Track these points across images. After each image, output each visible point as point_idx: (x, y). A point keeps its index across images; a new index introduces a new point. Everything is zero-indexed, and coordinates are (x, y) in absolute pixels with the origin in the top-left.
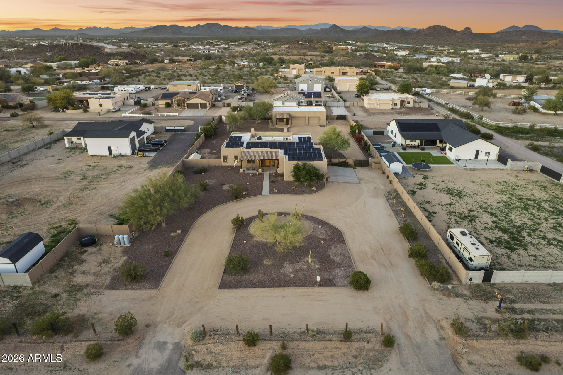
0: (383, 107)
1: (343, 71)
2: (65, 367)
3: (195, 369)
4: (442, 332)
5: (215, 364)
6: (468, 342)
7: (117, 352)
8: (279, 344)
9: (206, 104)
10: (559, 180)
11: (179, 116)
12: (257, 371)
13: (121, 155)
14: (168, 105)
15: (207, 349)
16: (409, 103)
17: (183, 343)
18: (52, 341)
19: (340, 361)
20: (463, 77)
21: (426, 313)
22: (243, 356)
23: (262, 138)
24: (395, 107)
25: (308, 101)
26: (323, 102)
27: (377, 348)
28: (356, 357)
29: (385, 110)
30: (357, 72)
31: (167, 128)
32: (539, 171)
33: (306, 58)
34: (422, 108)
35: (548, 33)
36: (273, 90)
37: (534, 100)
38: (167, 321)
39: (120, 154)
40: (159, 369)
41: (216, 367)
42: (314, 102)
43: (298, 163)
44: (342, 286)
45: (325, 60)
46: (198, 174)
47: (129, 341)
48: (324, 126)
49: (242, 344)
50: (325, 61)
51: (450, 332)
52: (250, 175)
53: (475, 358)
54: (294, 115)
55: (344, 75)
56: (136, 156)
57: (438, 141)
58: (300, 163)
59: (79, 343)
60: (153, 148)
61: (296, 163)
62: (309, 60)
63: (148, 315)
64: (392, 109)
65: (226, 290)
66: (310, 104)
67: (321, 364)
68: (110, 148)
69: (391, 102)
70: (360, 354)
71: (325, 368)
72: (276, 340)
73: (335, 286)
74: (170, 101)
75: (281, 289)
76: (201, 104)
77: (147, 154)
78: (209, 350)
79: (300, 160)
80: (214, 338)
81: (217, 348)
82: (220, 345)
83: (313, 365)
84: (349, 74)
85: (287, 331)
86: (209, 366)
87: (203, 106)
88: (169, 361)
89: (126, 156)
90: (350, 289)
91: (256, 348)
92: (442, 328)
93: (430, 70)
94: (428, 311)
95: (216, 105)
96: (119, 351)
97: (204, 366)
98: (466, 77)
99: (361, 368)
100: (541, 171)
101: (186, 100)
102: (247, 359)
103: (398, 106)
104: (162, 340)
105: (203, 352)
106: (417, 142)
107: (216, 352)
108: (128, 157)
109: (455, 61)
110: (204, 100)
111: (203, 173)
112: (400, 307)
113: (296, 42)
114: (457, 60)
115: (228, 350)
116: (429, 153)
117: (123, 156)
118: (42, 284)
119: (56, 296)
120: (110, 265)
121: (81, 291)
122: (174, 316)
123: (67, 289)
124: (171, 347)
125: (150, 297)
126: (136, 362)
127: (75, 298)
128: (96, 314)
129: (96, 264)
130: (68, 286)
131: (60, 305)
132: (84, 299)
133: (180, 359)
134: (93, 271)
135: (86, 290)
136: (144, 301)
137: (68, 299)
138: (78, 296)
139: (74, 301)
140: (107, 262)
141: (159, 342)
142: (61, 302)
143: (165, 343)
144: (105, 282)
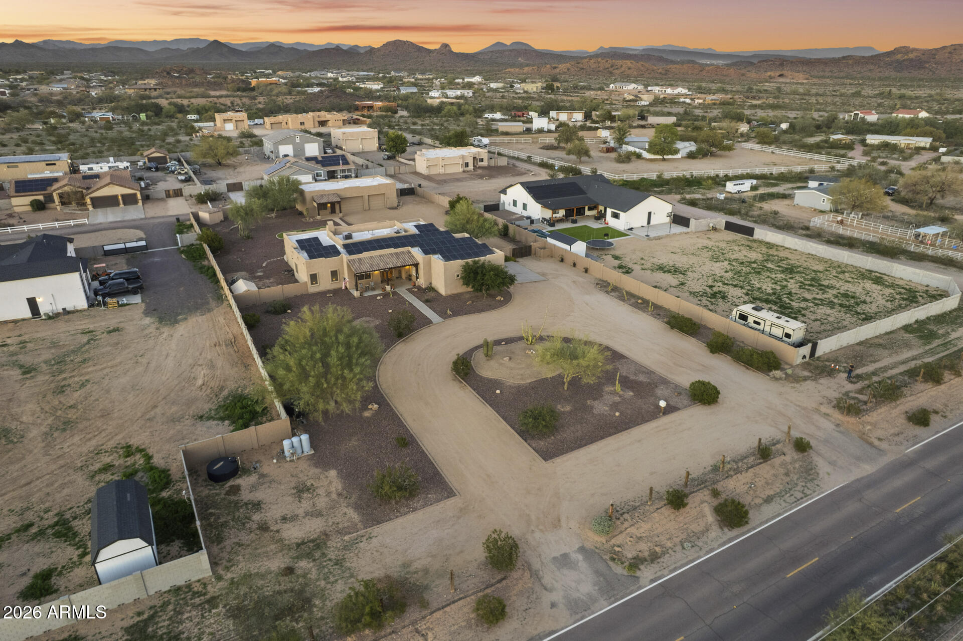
0: (450, 170)
1: (319, 120)
3: (642, 567)
4: (832, 419)
5: (658, 549)
6: (862, 419)
7: (514, 598)
8: (707, 492)
9: (135, 195)
10: (752, 236)
11: (90, 225)
12: (712, 534)
13: (66, 312)
14: (38, 207)
15: (631, 537)
16: (482, 160)
17: (589, 545)
18: (389, 630)
19: (778, 485)
20: (503, 117)
21: (798, 405)
22: (682, 525)
23: (354, 234)
24: (467, 169)
25: (328, 172)
26: (353, 171)
27: (796, 457)
28: (787, 474)
29: (454, 174)
30: (343, 120)
31: (106, 248)
32: (723, 228)
33: (222, 102)
34: (501, 167)
35: (547, 54)
36: (231, 161)
37: (628, 143)
38: (532, 528)
39: (64, 309)
40: (599, 589)
41: (664, 553)
42: (339, 172)
43: (467, 263)
44: (686, 407)
45: (260, 103)
46: (280, 314)
47: (515, 575)
48: (395, 208)
49: (667, 511)
50: (261, 106)
51: (837, 415)
52: (379, 298)
53: (880, 433)
54: (344, 195)
55: (323, 126)
56: (103, 308)
57: (587, 208)
58: (469, 260)
59: (441, 612)
60: (131, 287)
61: (464, 264)
62: (229, 104)
64: (464, 171)
65: (558, 460)
66: (332, 176)
67: (765, 497)
68: (32, 303)
69: (461, 162)
70: (788, 470)
71: (772, 499)
72: (699, 490)
73: (679, 409)
74: (41, 198)
76: (123, 196)
77: (125, 300)
78: (634, 537)
79: (470, 256)
80: (625, 520)
81: (642, 530)
82: (643, 524)
83: (758, 501)
84: (330, 123)
86: (655, 556)
87: (129, 200)
88: (598, 575)
89: (77, 311)
90: (698, 408)
91: (687, 508)
92: (828, 414)
93: (449, 111)
94: (798, 403)
95: (151, 197)
96: (516, 595)
97: (648, 558)
98: (507, 117)
99: (804, 484)
100: (726, 229)
101: (84, 191)
102: (688, 525)
103: (471, 167)
104: (556, 554)
105: (630, 543)
106: (562, 213)
107: (644, 535)
108: (84, 313)
109: (466, 94)
110: (129, 188)
111: (289, 311)
112: (769, 408)
113: (165, 74)
114: (468, 93)
115: (657, 525)
116: (586, 226)
117: (69, 313)
118: (229, 564)
119: (289, 571)
120: (321, 491)
121: (327, 547)
122: (533, 517)
123: (293, 553)
124: (580, 557)
125: (461, 510)
126: (556, 596)
127: (330, 560)
128: (406, 565)
129: (290, 499)
130: (290, 549)
131: (318, 580)
132: (349, 555)
133: (608, 566)
134: (301, 512)
135: (335, 543)
136: (459, 518)
137: (321, 567)
138: (332, 555)
139: (336, 564)
140: (308, 490)
141: (555, 558)
142: (313, 575)
143: (565, 556)
144: (350, 518)
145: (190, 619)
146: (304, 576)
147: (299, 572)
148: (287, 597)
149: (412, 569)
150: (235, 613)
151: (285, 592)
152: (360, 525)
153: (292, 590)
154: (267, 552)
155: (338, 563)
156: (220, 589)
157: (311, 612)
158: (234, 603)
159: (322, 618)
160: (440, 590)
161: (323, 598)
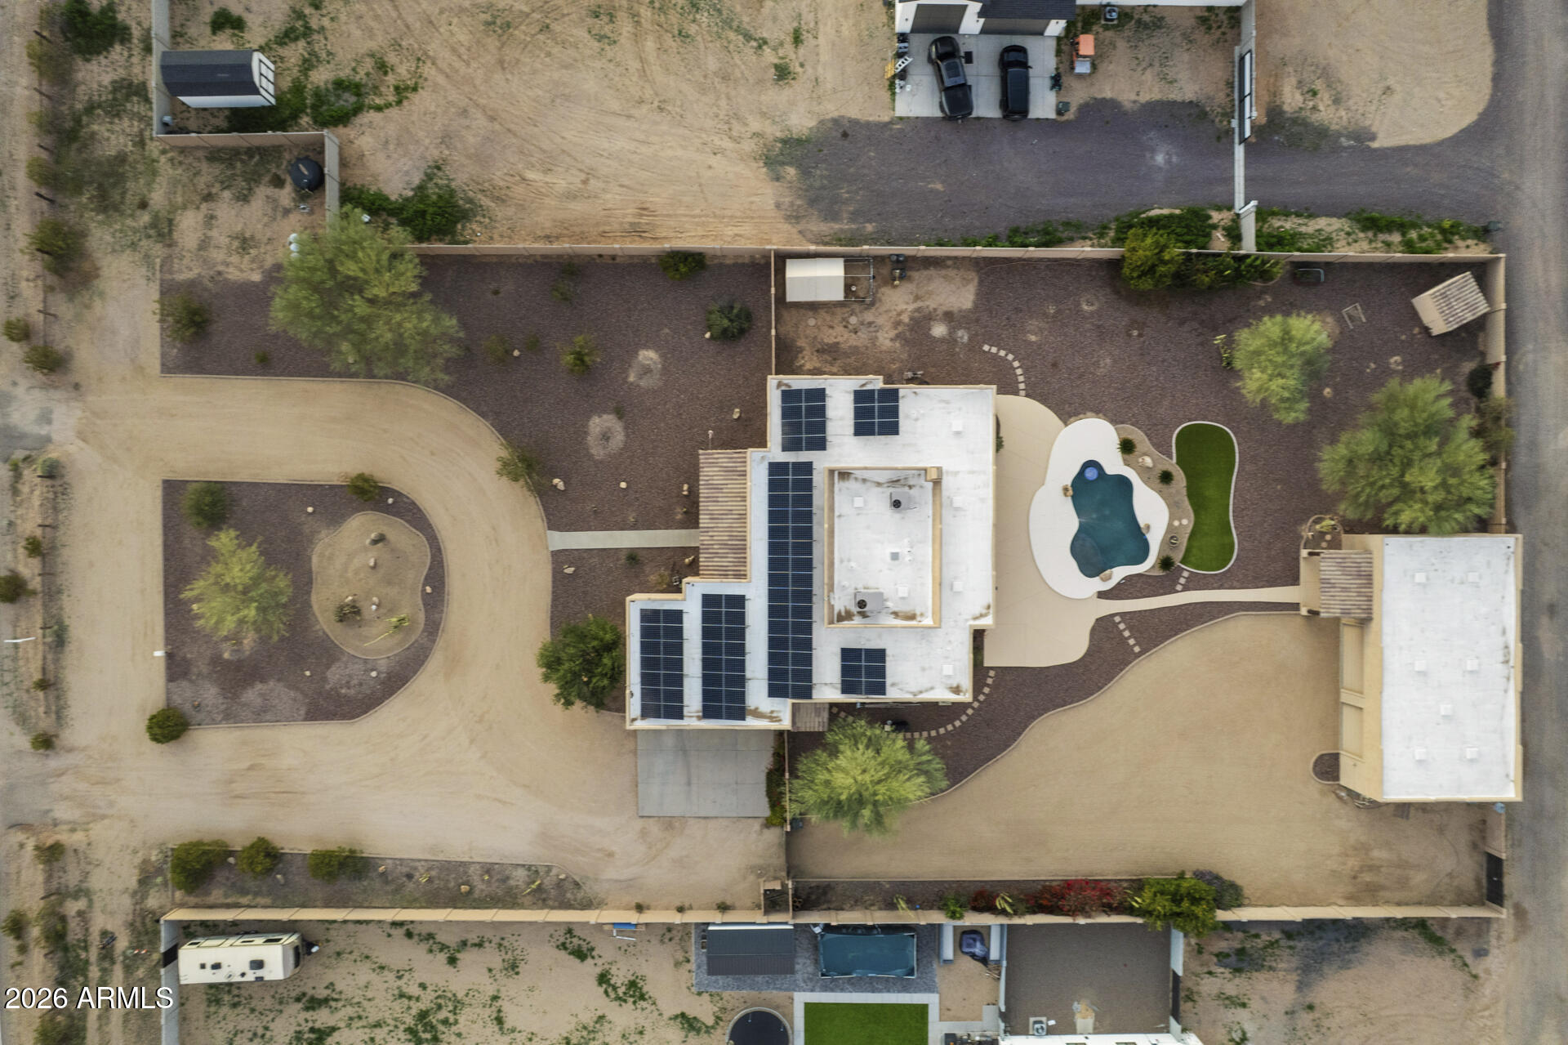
2: (12, 298)
3: (11, 473)
4: (65, 827)
5: (18, 499)
8: (38, 585)
12: (9, 556)
15: (35, 485)
17: (51, 447)
21: (104, 817)
27: (38, 722)
38: (88, 414)
40: (10, 425)
41: (14, 501)
44: (168, 693)
63: (100, 380)
65: (159, 493)
73: (169, 682)
75: (161, 588)
78: (34, 488)
81: (36, 498)
82: (40, 503)
85: (64, 597)
86: (15, 492)
88: (23, 436)
92: (73, 830)
94: (106, 821)
97: (15, 485)
104: (54, 416)
107: (32, 497)
112: (118, 780)
115: (33, 515)
118: (176, 162)
119: (143, 205)
120: (235, 259)
121: (156, 242)
122: (98, 422)
123: (163, 214)
124: (43, 432)
125: (142, 368)
126: (20, 391)
127: (140, 240)
128: (102, 295)
129: (239, 227)
130: (169, 212)
131: (123, 225)
132: (138, 256)
133: (26, 449)
134: (214, 233)
135: (158, 250)
136: (132, 361)
137: (135, 231)
138: (144, 243)
139: (133, 243)
140: (244, 249)
141: (51, 412)
142: (129, 222)
143: (49, 422)
144: (182, 272)
145: (131, 126)
146: (132, 216)
147: (138, 212)
148: (117, 198)
149: (96, 298)
150: (121, 158)
151: (123, 198)
152: (168, 277)
153: (122, 203)
154: (175, 193)
155: (133, 245)
156: (151, 151)
157: (92, 210)
158: (131, 159)
159: (81, 216)
160: (62, 307)
161: (101, 223)
